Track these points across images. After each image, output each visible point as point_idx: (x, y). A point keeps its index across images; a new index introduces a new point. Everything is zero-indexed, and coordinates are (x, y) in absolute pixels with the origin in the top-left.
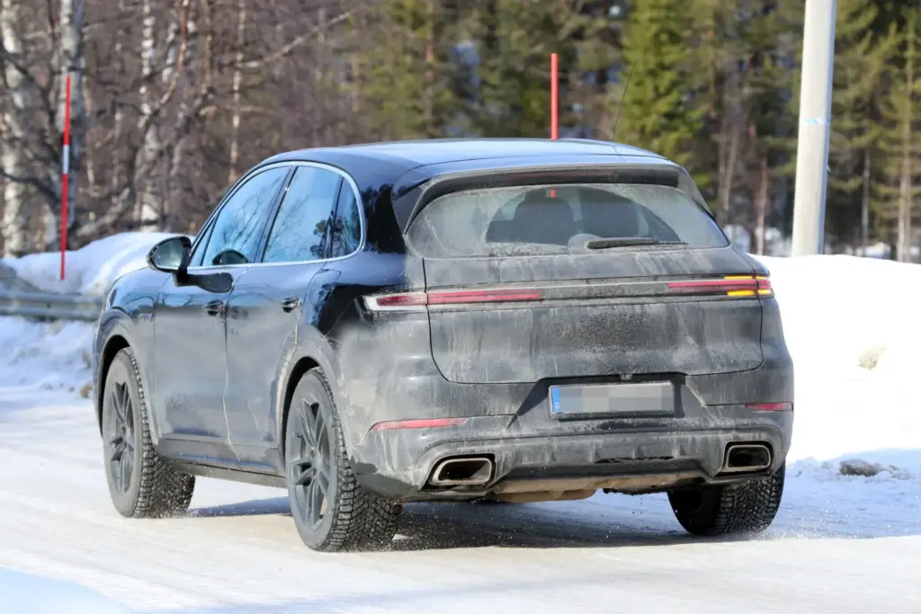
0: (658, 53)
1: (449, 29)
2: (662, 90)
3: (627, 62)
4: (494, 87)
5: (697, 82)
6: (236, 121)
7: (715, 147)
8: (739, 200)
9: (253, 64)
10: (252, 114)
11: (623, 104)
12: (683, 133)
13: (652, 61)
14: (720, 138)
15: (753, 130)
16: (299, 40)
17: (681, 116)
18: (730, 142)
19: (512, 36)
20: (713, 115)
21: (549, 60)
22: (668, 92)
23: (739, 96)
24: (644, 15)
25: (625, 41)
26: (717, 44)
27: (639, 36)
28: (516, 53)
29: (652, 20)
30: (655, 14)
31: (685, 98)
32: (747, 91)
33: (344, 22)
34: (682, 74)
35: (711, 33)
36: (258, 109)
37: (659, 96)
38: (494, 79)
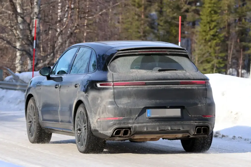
0: (211, 17)
1: (148, 8)
2: (212, 28)
3: (201, 19)
4: (162, 26)
5: (222, 26)
6: (85, 34)
7: (227, 45)
8: (234, 61)
9: (90, 18)
10: (90, 32)
11: (200, 32)
12: (218, 41)
13: (209, 19)
14: (229, 42)
15: (238, 40)
16: (104, 11)
17: (217, 36)
18: (231, 44)
19: (167, 10)
20: (227, 35)
21: (179, 18)
22: (213, 29)
23: (235, 30)
24: (207, 5)
25: (201, 13)
26: (228, 15)
27: (205, 12)
28: (168, 16)
29: (209, 7)
30: (210, 5)
31: (218, 31)
32: (237, 29)
33: (118, 5)
34: (218, 23)
35: (227, 11)
36: (92, 31)
37: (210, 30)
38: (161, 23)
